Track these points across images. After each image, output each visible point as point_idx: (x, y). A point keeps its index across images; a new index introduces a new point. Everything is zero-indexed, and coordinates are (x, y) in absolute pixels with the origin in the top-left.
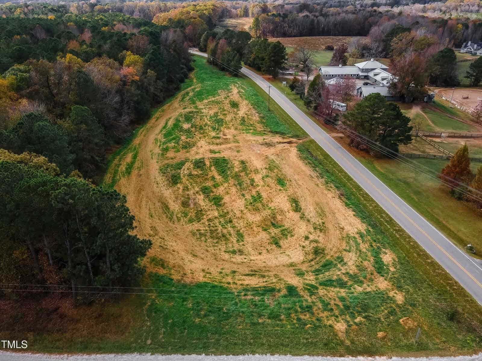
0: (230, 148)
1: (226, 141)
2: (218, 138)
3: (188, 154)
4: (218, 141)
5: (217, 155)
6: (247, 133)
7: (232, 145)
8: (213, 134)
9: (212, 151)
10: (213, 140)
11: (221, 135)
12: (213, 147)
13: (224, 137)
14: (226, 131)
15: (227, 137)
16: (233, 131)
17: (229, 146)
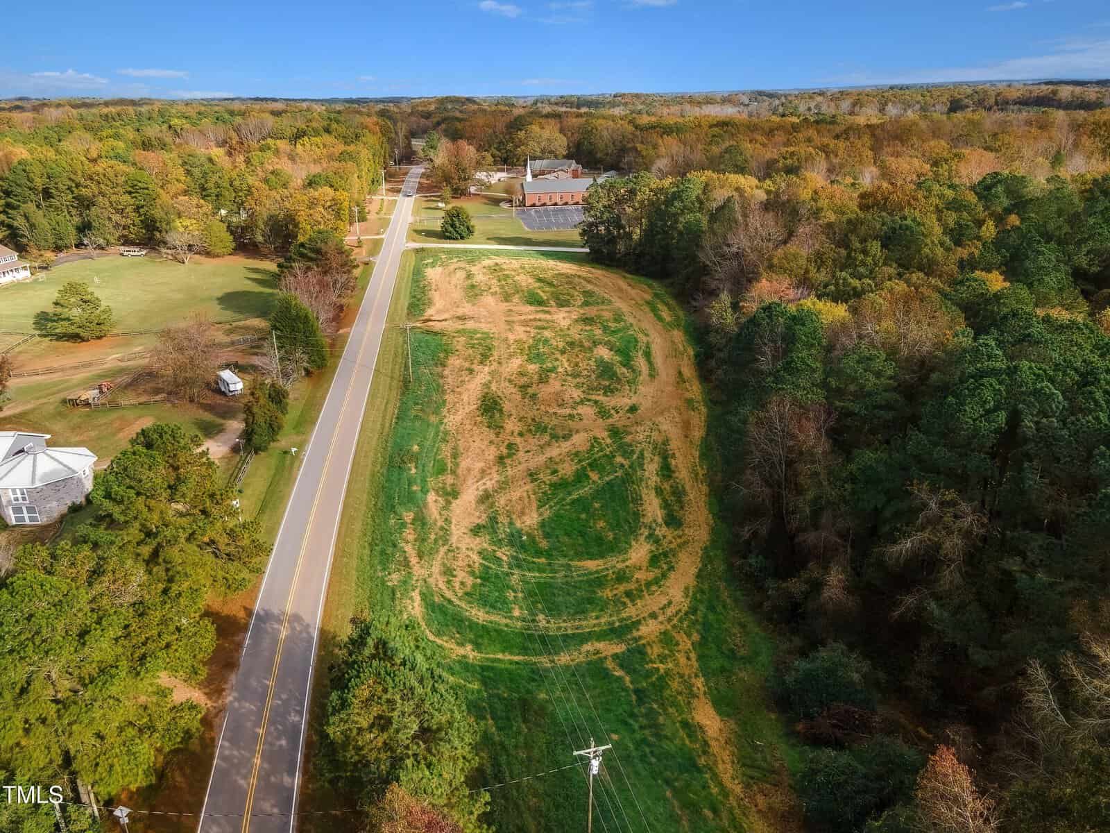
0: (521, 314)
1: (525, 323)
2: (537, 328)
3: (582, 311)
4: (539, 324)
5: (541, 308)
6: (486, 333)
7: (517, 318)
8: (547, 334)
9: (548, 312)
10: (546, 325)
11: (533, 332)
12: (548, 317)
13: (528, 329)
14: (523, 336)
15: (524, 328)
16: (511, 337)
17: (523, 318)
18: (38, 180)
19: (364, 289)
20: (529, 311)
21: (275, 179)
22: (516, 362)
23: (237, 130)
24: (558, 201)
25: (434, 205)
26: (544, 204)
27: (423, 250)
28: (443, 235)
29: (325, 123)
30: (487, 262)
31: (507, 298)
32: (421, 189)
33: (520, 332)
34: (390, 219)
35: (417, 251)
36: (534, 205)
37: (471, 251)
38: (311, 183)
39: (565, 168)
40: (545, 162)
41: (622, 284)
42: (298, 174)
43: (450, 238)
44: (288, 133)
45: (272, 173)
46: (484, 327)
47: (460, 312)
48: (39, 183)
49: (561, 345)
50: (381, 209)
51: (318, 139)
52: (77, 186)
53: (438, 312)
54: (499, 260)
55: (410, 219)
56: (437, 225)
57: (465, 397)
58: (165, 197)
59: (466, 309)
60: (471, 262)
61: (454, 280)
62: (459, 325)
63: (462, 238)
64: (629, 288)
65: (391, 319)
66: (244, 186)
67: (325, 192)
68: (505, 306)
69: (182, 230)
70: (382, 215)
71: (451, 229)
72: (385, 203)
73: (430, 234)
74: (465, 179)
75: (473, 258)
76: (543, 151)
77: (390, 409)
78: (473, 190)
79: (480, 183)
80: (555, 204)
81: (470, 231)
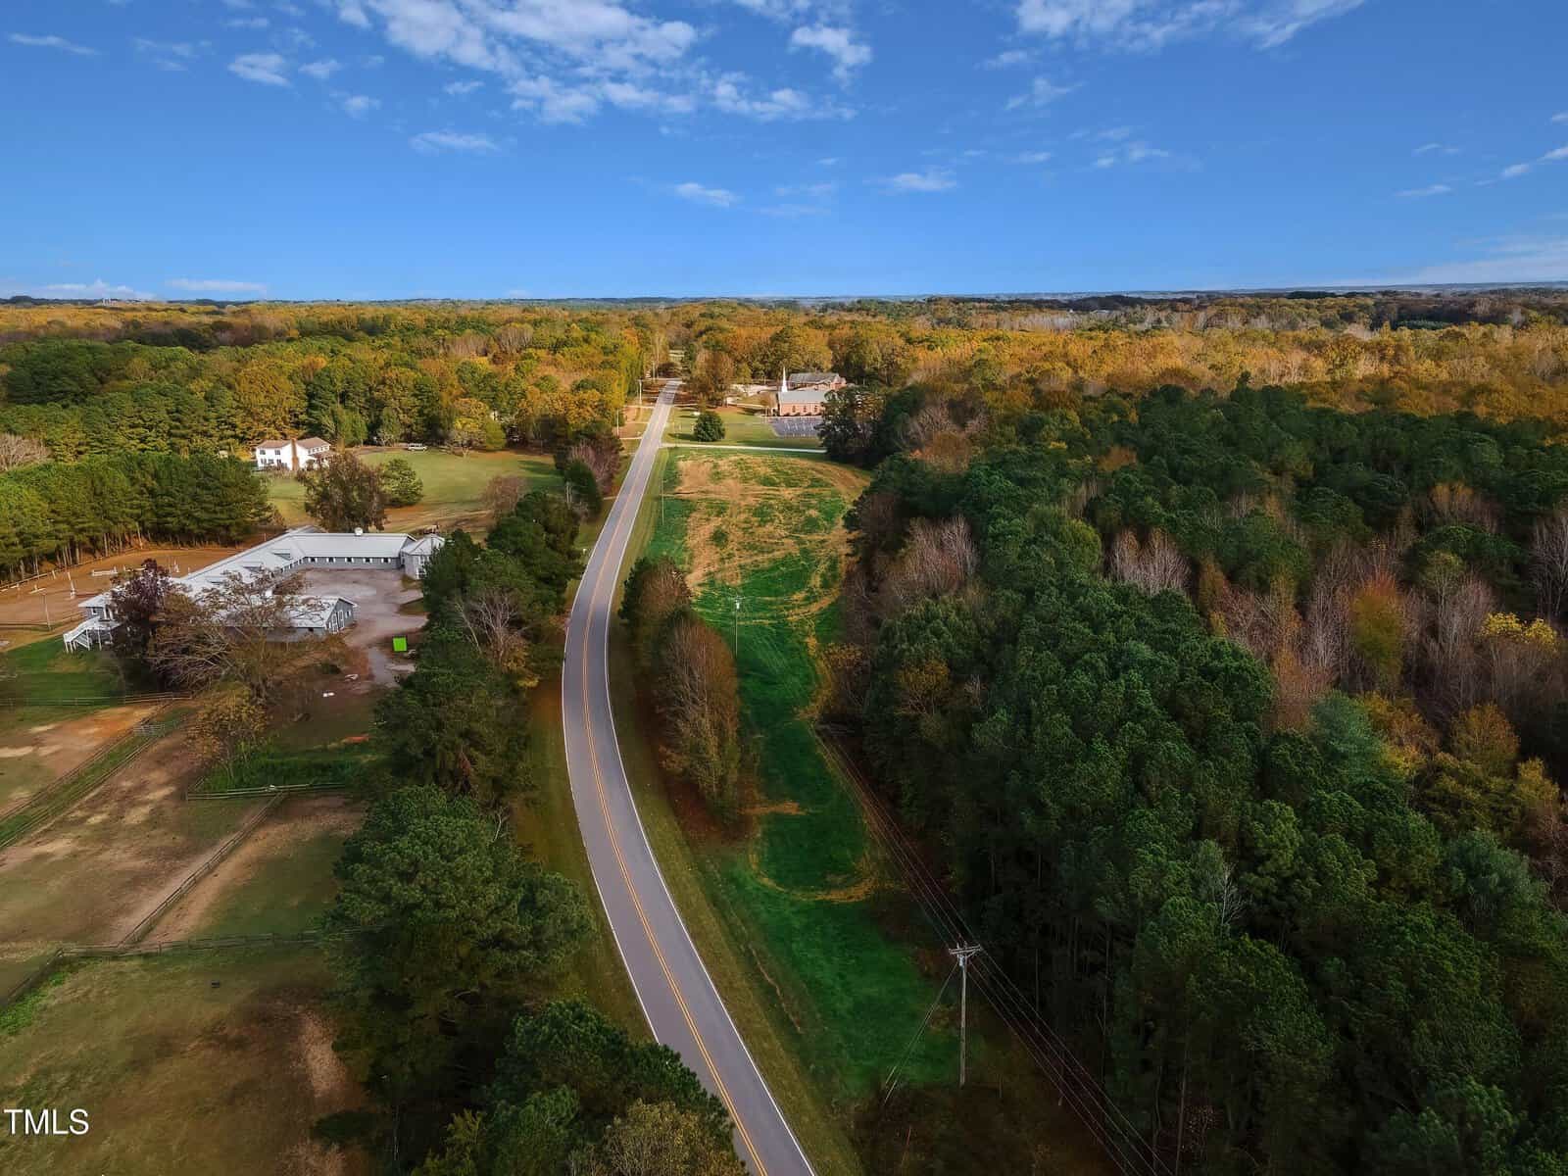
0: (754, 490)
1: (756, 495)
2: (765, 498)
3: (805, 490)
4: (767, 496)
5: (772, 487)
6: (723, 500)
7: (750, 492)
8: (772, 502)
9: (777, 490)
10: (773, 497)
11: (761, 500)
12: (776, 492)
13: (758, 499)
14: (752, 503)
15: (754, 498)
16: (743, 503)
17: (755, 492)
18: (339, 384)
19: (627, 468)
20: (760, 489)
21: (543, 383)
22: (743, 517)
23: (498, 340)
24: (812, 411)
25: (689, 414)
26: (798, 415)
27: (676, 448)
28: (697, 437)
29: (585, 333)
30: (733, 458)
31: (745, 480)
32: (678, 399)
33: (751, 501)
34: (646, 426)
35: (671, 449)
36: (788, 415)
37: (719, 450)
38: (579, 387)
39: (827, 381)
40: (808, 375)
41: (849, 475)
42: (565, 382)
43: (703, 440)
44: (548, 342)
45: (542, 379)
46: (722, 497)
47: (704, 488)
48: (340, 387)
49: (781, 508)
50: (637, 417)
51: (578, 350)
52: (371, 389)
53: (686, 488)
54: (744, 457)
55: (665, 425)
56: (691, 431)
57: (702, 532)
58: (446, 400)
59: (711, 487)
60: (720, 457)
61: (702, 468)
62: (700, 496)
63: (714, 440)
64: (854, 478)
65: (648, 491)
66: (519, 390)
67: (592, 396)
68: (742, 486)
69: (461, 428)
70: (639, 422)
71: (703, 432)
72: (642, 412)
73: (684, 437)
74: (721, 390)
75: (721, 455)
76: (807, 365)
77: (648, 537)
78: (729, 400)
79: (736, 393)
80: (809, 415)
81: (721, 434)
